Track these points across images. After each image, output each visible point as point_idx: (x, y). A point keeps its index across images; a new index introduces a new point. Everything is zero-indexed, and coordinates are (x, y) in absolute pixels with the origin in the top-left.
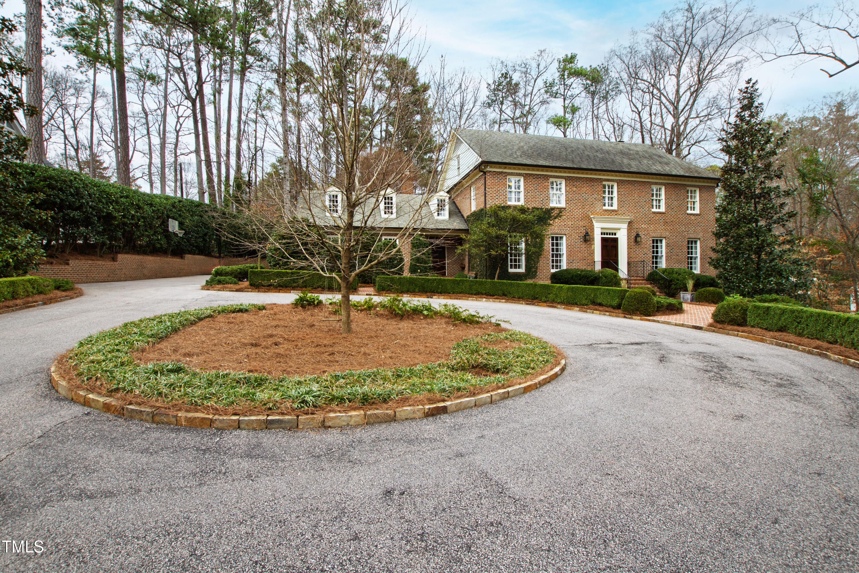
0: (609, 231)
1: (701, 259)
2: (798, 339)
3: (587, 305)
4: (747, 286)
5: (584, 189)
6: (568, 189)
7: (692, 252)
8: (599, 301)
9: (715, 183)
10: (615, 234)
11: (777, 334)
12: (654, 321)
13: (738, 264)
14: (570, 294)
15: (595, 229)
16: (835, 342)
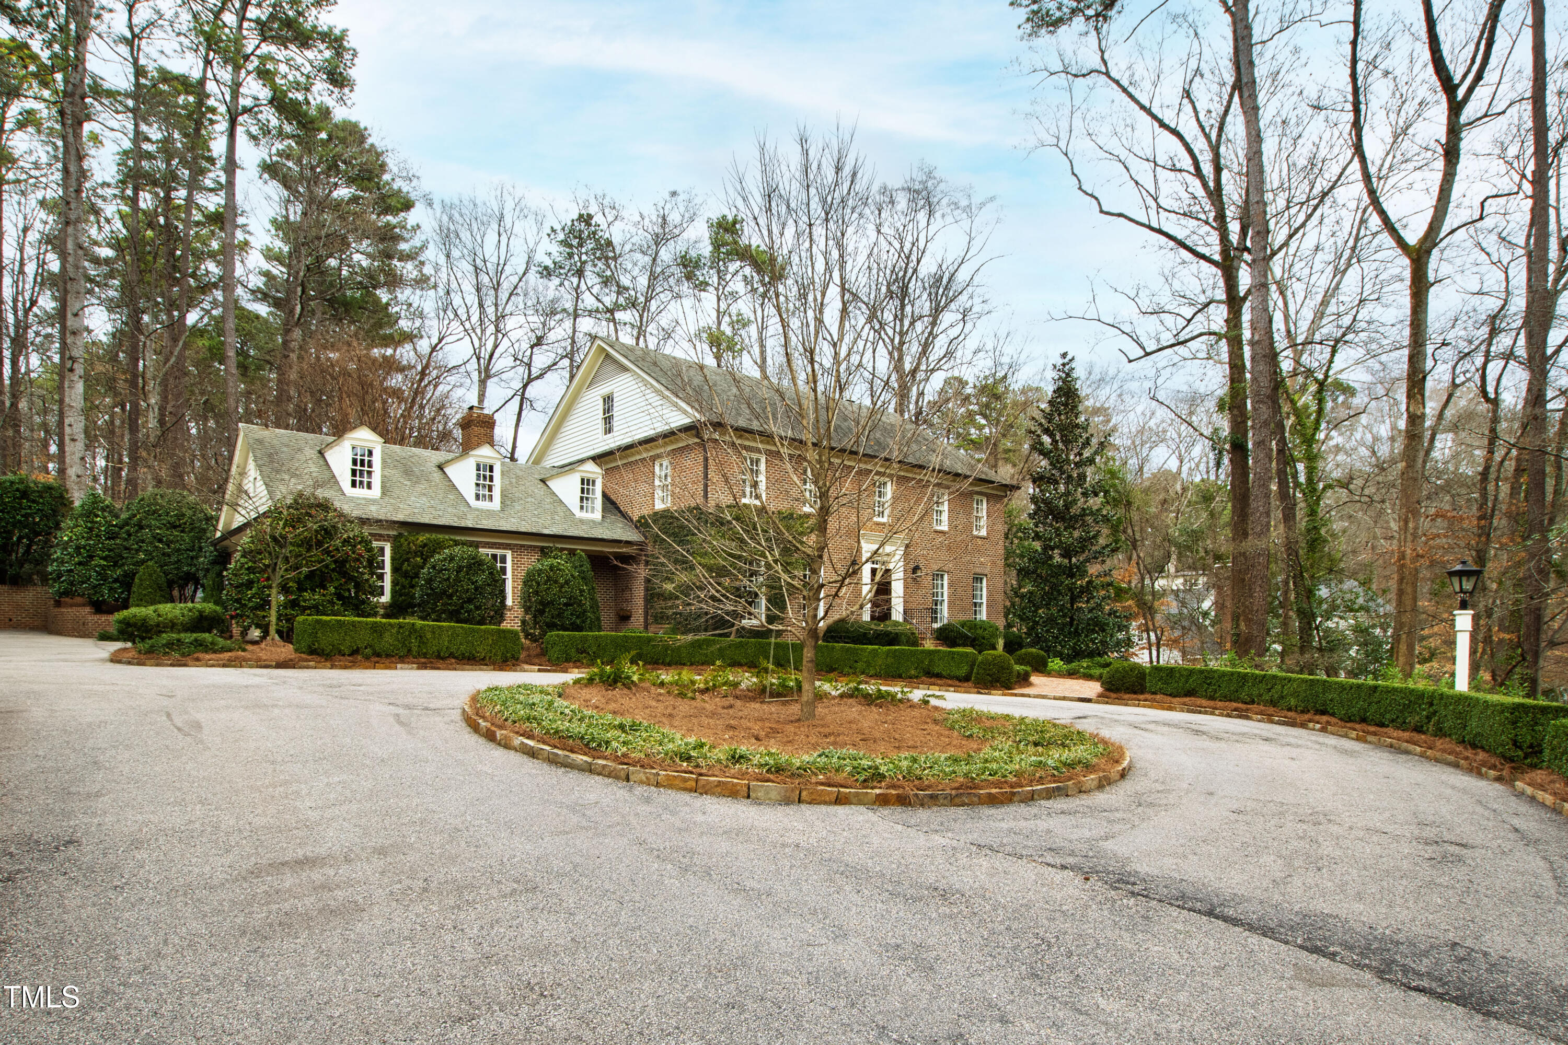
1: (988, 606)
2: (1212, 703)
3: (917, 677)
7: (976, 595)
8: (936, 670)
9: (1004, 491)
11: (1187, 700)
12: (1023, 695)
14: (890, 660)
15: (864, 553)
16: (1253, 702)
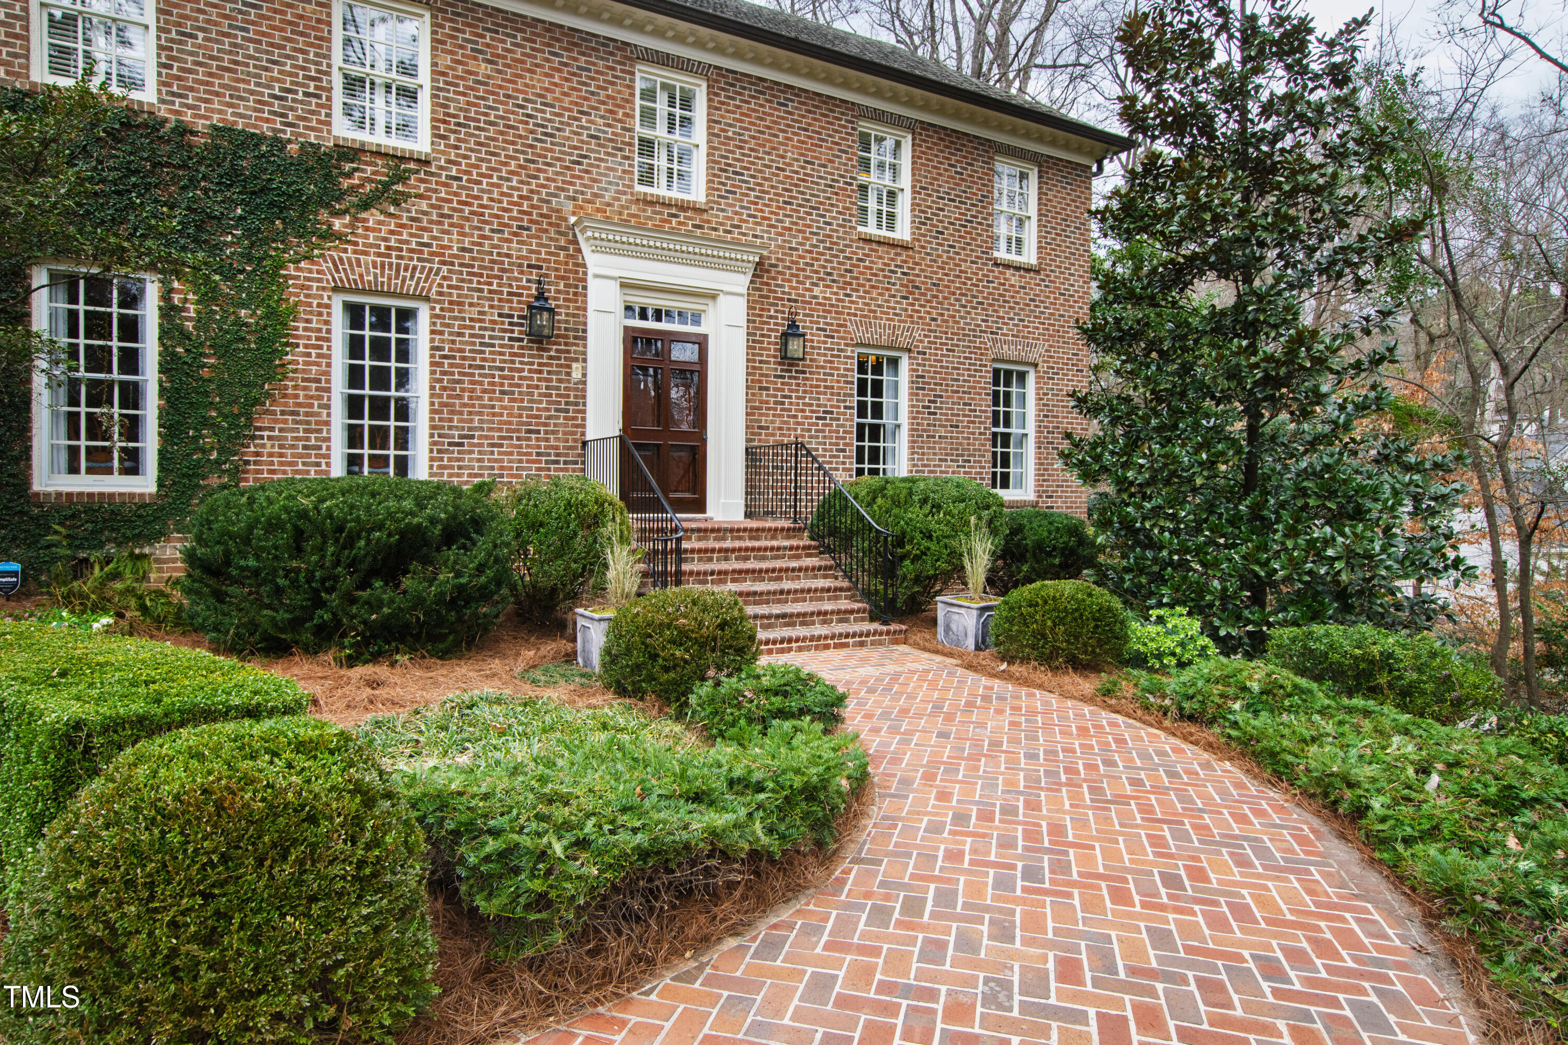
0: (664, 302)
1: (1038, 443)
4: (1216, 564)
5: (538, 82)
6: (446, 61)
7: (1007, 415)
9: (1090, 154)
10: (696, 319)
13: (1176, 460)
15: (592, 283)
